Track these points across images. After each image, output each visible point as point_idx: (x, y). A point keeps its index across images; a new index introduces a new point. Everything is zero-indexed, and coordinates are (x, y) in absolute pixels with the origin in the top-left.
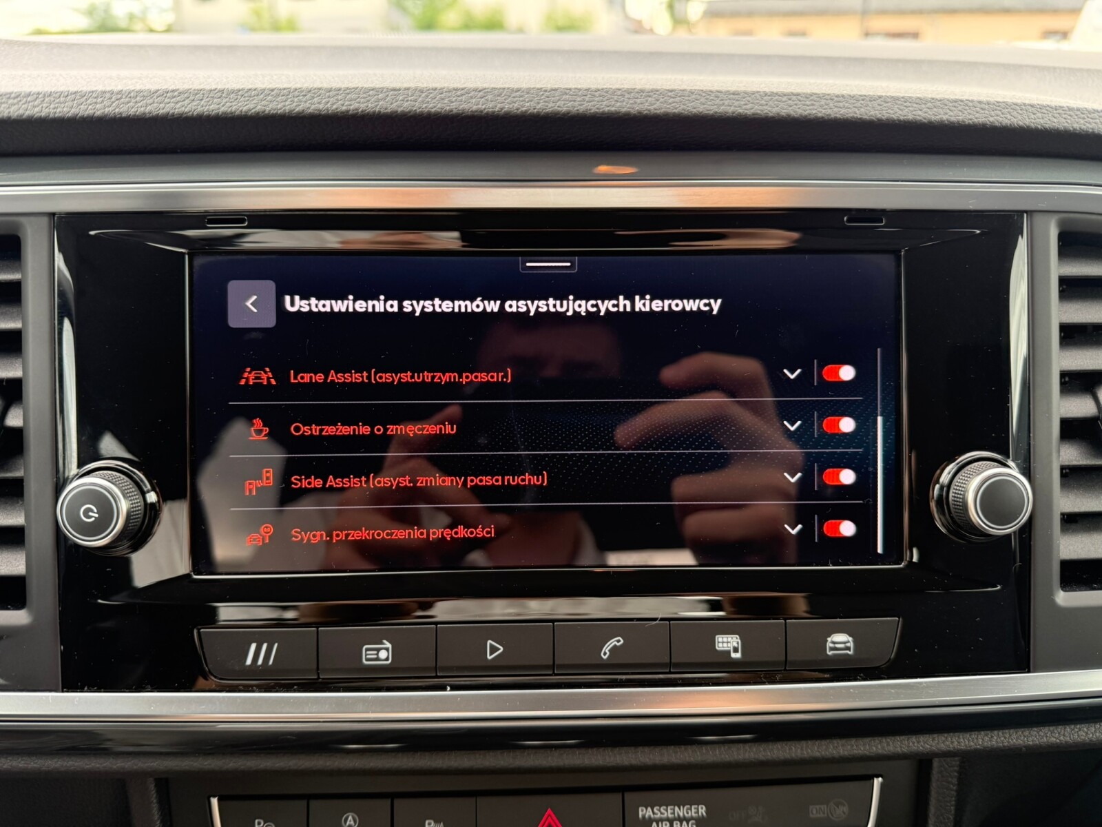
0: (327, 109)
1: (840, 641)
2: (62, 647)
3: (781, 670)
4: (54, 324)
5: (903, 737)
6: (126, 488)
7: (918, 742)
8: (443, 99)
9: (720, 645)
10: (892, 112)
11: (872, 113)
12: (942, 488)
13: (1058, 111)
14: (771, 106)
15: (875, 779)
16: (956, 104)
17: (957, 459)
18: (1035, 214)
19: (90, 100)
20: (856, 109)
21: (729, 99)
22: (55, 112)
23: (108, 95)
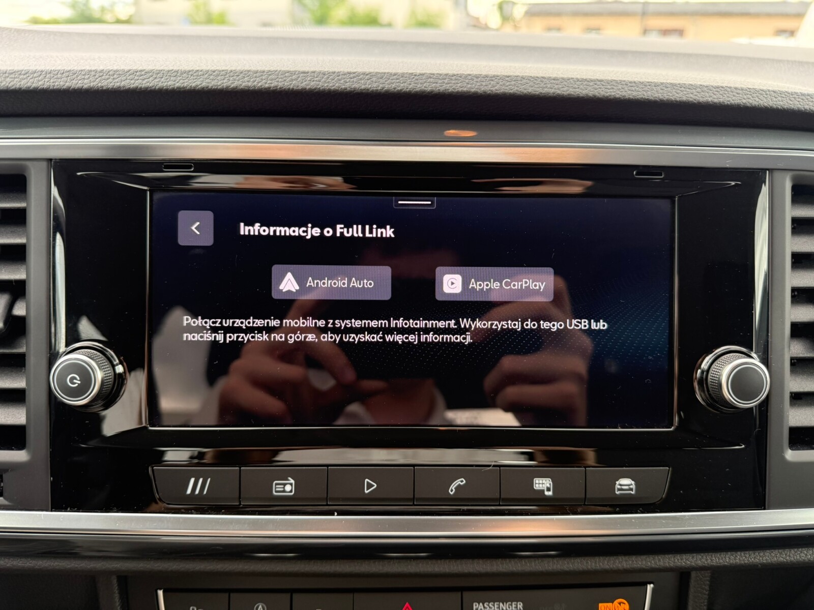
0: (254, 86)
1: (626, 484)
2: (52, 478)
3: (581, 505)
4: (50, 240)
5: (671, 555)
6: (101, 362)
7: (682, 559)
8: (340, 80)
9: (537, 485)
10: (671, 95)
11: (657, 95)
12: (703, 372)
13: (793, 96)
14: (581, 89)
15: (648, 586)
16: (718, 90)
17: (713, 352)
18: (774, 171)
19: (80, 76)
20: (645, 93)
21: (551, 83)
22: (54, 86)
23: (93, 73)
